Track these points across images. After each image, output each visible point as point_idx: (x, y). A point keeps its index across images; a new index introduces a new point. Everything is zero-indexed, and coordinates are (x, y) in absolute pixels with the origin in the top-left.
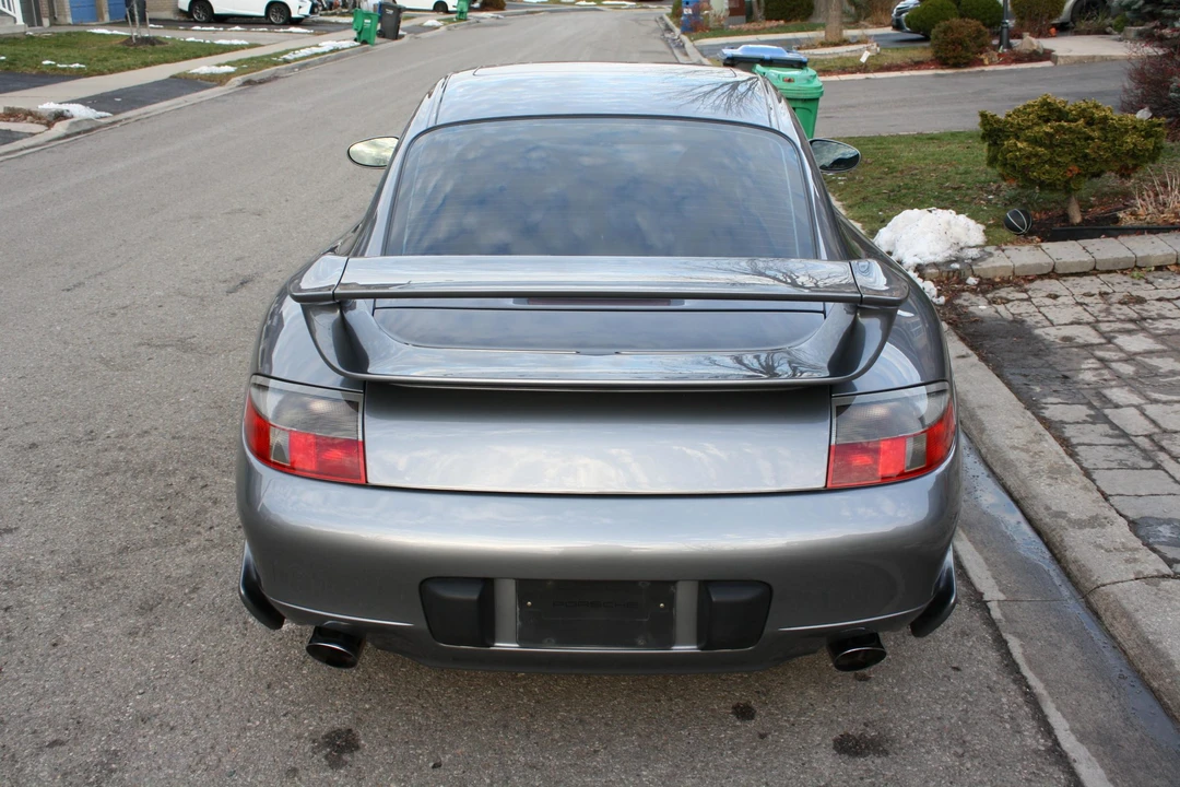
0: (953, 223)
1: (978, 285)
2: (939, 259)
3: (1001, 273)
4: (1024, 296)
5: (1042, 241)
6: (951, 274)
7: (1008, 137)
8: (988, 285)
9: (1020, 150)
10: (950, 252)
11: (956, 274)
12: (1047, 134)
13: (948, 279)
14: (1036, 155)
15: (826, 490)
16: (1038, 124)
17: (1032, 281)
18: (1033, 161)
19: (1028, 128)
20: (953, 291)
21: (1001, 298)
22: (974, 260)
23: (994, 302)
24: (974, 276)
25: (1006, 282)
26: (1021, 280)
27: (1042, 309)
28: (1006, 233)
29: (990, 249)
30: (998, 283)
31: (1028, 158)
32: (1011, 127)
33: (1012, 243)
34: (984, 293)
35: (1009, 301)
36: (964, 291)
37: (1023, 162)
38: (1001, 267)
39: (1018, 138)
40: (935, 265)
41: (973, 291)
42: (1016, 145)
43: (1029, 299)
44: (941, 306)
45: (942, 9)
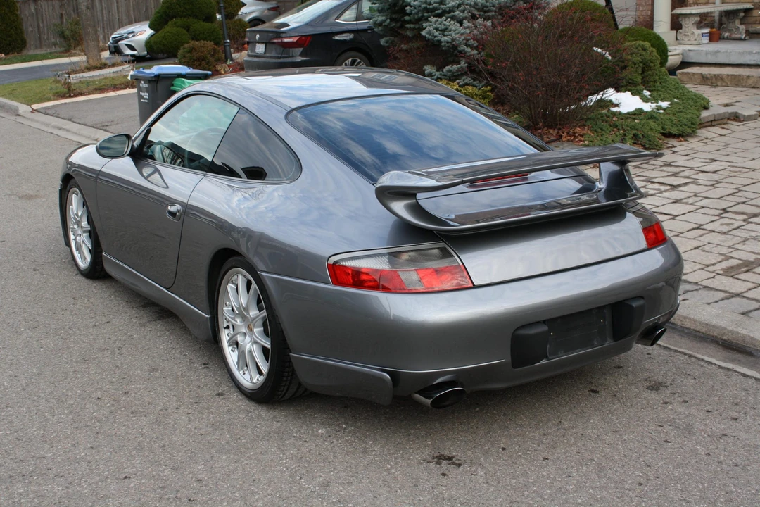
15: (647, 250)
45: (178, 35)
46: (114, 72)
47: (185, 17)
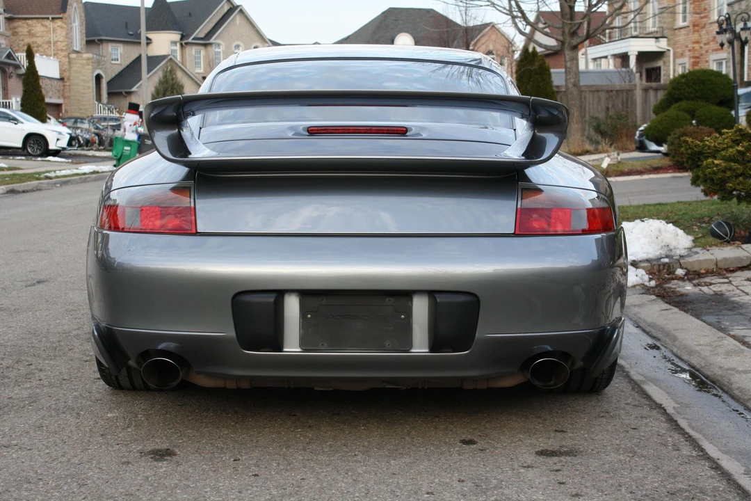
0: (663, 229)
1: (686, 275)
2: (651, 256)
3: (706, 266)
4: (726, 280)
5: (743, 244)
6: (662, 267)
7: (707, 158)
8: (693, 275)
9: (717, 165)
10: (661, 251)
11: (666, 267)
12: (739, 152)
13: (659, 271)
14: (730, 169)
15: (515, 235)
16: (731, 147)
17: (733, 271)
18: (728, 174)
19: (723, 149)
20: (663, 279)
21: (705, 282)
22: (681, 257)
23: (699, 285)
24: (682, 268)
25: (710, 273)
26: (724, 270)
27: (740, 288)
28: (711, 239)
29: (698, 250)
30: (703, 274)
31: (724, 172)
32: (709, 149)
33: (716, 246)
34: (690, 280)
35: (711, 284)
36: (673, 279)
37: (720, 175)
38: (705, 260)
39: (716, 158)
40: (648, 261)
41: (681, 279)
42: (713, 162)
43: (730, 282)
44: (652, 288)
45: (677, 120)
46: (594, 160)
47: (693, 99)
